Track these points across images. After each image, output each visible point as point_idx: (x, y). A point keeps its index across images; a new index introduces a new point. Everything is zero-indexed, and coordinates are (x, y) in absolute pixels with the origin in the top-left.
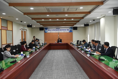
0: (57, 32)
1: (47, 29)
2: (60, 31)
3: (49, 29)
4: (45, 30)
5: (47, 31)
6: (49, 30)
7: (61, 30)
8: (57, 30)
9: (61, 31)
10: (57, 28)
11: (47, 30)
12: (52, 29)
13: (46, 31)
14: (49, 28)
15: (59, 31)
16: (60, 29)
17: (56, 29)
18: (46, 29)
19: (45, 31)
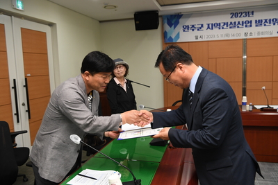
0: (239, 33)
1: (176, 24)
2: (255, 32)
3: (190, 22)
4: (167, 28)
5: (178, 36)
6: (186, 28)
7: (259, 23)
8: (233, 25)
9: (262, 29)
10: (235, 15)
11: (179, 28)
12: (206, 21)
13: (173, 33)
14: (191, 14)
15: (248, 30)
16: (253, 19)
17: (227, 19)
18: (174, 19)
19: (165, 35)
